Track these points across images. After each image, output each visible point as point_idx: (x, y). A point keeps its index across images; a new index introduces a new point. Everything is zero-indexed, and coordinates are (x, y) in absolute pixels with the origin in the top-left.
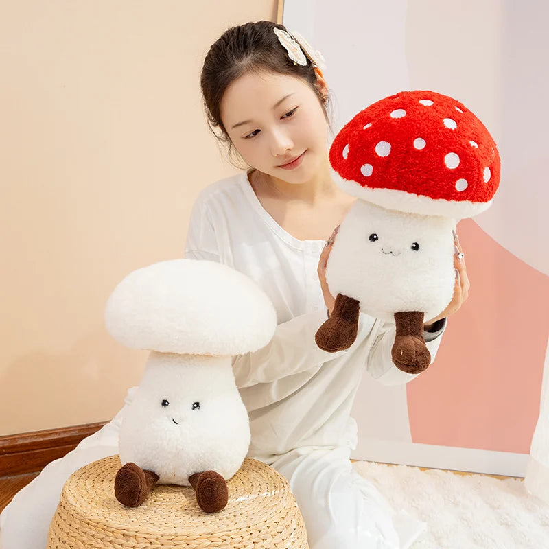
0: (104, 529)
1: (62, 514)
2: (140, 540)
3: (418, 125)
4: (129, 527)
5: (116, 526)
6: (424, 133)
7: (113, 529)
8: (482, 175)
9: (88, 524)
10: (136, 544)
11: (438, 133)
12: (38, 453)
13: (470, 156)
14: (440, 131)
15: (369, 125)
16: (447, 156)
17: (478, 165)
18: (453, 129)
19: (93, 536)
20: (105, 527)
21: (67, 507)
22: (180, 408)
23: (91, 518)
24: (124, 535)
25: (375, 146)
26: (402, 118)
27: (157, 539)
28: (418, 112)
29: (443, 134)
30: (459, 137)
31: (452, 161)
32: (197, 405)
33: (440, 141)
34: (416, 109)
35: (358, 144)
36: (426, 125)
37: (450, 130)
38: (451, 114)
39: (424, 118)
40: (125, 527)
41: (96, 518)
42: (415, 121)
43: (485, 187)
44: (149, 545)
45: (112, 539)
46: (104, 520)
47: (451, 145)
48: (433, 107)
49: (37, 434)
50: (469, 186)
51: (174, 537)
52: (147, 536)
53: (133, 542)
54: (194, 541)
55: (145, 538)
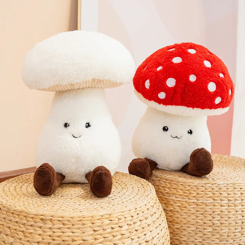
0: (25, 216)
2: (55, 222)
3: (191, 67)
4: (45, 213)
5: (35, 213)
9: (13, 213)
10: (52, 226)
11: (202, 70)
13: (221, 83)
16: (209, 84)
18: (210, 67)
19: (17, 222)
20: (26, 214)
23: (14, 209)
25: (166, 81)
26: (180, 63)
27: (68, 221)
30: (213, 72)
31: (212, 87)
33: (204, 75)
36: (196, 67)
37: (209, 68)
39: (193, 62)
40: (42, 214)
42: (188, 64)
44: (62, 226)
45: (32, 223)
46: (25, 210)
48: (196, 54)
50: (222, 100)
51: (81, 219)
52: (60, 219)
53: (50, 225)
54: (98, 221)
55: (59, 220)
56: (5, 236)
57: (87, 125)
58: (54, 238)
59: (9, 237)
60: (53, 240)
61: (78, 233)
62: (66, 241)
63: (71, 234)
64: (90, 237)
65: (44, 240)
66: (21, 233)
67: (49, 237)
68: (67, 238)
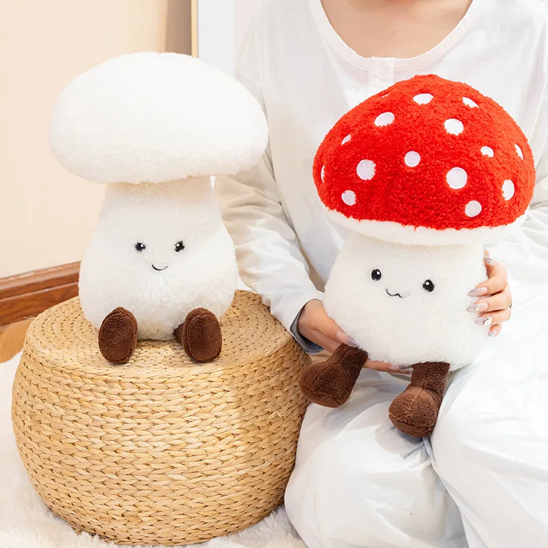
0: (81, 377)
1: (28, 364)
2: (126, 385)
3: (409, 134)
4: (111, 371)
5: (96, 371)
6: (416, 146)
7: (93, 376)
8: (500, 192)
9: (62, 371)
10: (121, 391)
11: (436, 142)
13: (479, 171)
14: (439, 140)
15: (348, 139)
16: (449, 173)
17: (492, 180)
18: (458, 134)
19: (68, 385)
20: (82, 374)
21: (34, 355)
23: (64, 365)
24: (105, 381)
25: (356, 166)
26: (388, 125)
27: (146, 383)
28: (409, 116)
29: (443, 143)
30: (464, 145)
31: (456, 179)
32: (180, 245)
33: (438, 153)
34: (407, 111)
35: (335, 166)
36: (421, 134)
37: (454, 137)
38: (455, 112)
39: (417, 124)
40: (106, 373)
41: (71, 364)
42: (405, 129)
43: (507, 206)
44: (137, 390)
45: (92, 386)
46: (80, 366)
47: (454, 158)
48: (430, 106)
50: (483, 209)
51: (165, 379)
52: (133, 380)
53: (118, 389)
54: (190, 383)
55: (131, 382)
56: (51, 406)
57: (178, 245)
58: (125, 408)
59: (57, 407)
60: (124, 411)
61: (160, 400)
62: (142, 412)
63: (151, 402)
64: (179, 406)
65: (110, 412)
66: (76, 401)
67: (116, 407)
68: (145, 409)
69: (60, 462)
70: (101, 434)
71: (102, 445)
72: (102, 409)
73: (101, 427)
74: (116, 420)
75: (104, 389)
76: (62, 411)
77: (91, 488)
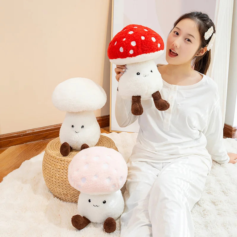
12: (41, 134)
22: (78, 127)
24: (61, 160)
32: (83, 127)
41: (53, 155)
49: (41, 128)
69: (50, 179)
70: (59, 173)
71: (59, 176)
72: (59, 167)
73: (59, 172)
74: (62, 170)
75: (60, 162)
76: (50, 167)
77: (56, 187)
